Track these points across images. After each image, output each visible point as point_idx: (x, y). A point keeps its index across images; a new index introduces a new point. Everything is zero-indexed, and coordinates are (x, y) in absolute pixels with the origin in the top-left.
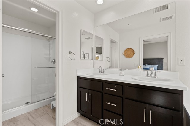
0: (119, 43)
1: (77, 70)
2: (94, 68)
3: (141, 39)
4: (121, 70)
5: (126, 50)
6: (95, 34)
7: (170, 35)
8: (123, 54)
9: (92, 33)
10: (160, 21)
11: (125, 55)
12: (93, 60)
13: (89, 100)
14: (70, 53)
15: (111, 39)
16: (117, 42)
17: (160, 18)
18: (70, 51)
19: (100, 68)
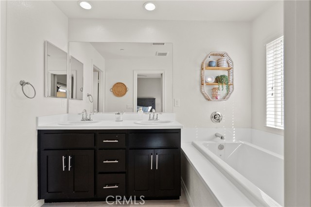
0: (104, 73)
1: (37, 118)
2: (68, 113)
3: (135, 72)
4: (119, 114)
5: (115, 85)
6: (70, 54)
7: (164, 72)
8: (111, 90)
9: (65, 49)
10: (156, 55)
11: (114, 93)
12: (66, 99)
13: (69, 167)
14: (23, 84)
15: (94, 65)
16: (102, 72)
17: (156, 52)
18: (22, 80)
19: (85, 113)
